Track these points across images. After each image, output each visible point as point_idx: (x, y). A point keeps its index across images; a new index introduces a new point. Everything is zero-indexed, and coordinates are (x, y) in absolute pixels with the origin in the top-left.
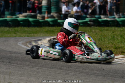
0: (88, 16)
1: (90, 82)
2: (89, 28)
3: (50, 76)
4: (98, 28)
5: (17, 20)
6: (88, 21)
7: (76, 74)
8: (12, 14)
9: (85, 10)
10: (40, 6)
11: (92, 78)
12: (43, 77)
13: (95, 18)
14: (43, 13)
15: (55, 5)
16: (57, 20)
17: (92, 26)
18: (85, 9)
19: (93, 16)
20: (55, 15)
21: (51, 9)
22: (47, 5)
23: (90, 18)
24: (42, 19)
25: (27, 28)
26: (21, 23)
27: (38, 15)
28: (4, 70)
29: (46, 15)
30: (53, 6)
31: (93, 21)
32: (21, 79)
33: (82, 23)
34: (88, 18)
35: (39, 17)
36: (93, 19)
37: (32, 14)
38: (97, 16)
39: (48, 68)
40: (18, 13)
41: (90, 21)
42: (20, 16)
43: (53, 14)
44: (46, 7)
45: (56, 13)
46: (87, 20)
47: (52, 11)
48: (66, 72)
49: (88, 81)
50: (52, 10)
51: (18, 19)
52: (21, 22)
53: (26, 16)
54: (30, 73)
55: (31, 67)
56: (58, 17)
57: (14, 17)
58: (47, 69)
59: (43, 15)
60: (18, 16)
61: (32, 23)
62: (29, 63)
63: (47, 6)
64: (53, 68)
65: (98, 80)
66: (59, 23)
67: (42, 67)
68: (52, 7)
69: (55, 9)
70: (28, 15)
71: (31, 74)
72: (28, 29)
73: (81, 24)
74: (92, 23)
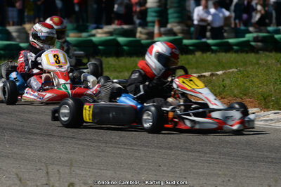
0: (251, 29)
1: (254, 177)
2: (253, 54)
3: (165, 166)
4: (273, 54)
5: (91, 41)
6: (251, 39)
7: (223, 160)
8: (81, 28)
9: (245, 16)
10: (143, 8)
11: (259, 169)
12: (150, 169)
13: (268, 32)
14: (150, 24)
15: (176, 5)
16: (180, 40)
17: (261, 52)
18: (245, 13)
19: (262, 28)
20: (177, 28)
21: (167, 14)
22: (159, 6)
23: (256, 32)
24: (147, 39)
25: (114, 58)
26: (100, 47)
27: (139, 29)
28: (62, 156)
29: (156, 30)
30: (171, 7)
31: (263, 40)
32: (99, 174)
33: (237, 44)
34: (250, 32)
35: (141, 32)
36: (261, 34)
37: (125, 27)
38: (270, 29)
39: (161, 148)
40: (94, 26)
41: (256, 39)
42: (98, 33)
43: (173, 25)
44: (156, 12)
45: (179, 23)
46: (249, 37)
47: (170, 20)
48: (200, 157)
49: (250, 177)
50: (170, 16)
51: (94, 39)
52: (101, 45)
53: (111, 33)
54: (119, 160)
55: (123, 146)
56: (183, 32)
57: (84, 34)
58: (157, 150)
59: (150, 29)
60: (94, 32)
61: (125, 48)
62: (118, 138)
63: (158, 9)
64: (171, 148)
65: (273, 173)
66: (187, 46)
67: (146, 146)
68: (170, 11)
69: (176, 15)
70: (115, 30)
71: (121, 164)
72: (117, 60)
73: (235, 47)
74: (259, 44)
